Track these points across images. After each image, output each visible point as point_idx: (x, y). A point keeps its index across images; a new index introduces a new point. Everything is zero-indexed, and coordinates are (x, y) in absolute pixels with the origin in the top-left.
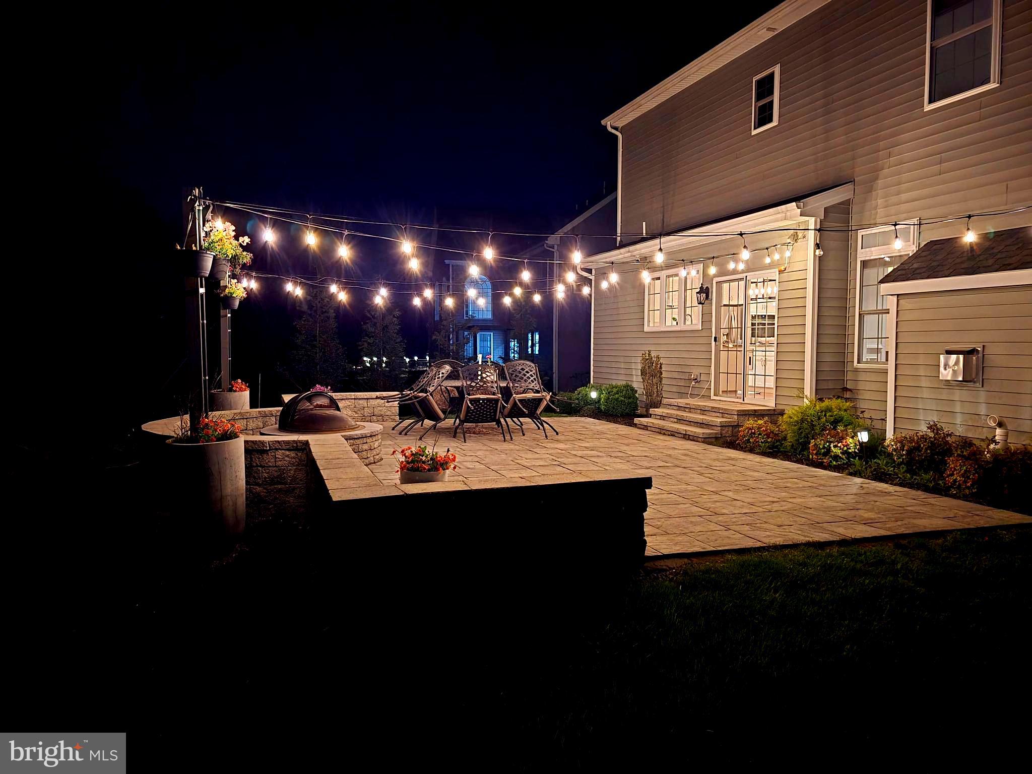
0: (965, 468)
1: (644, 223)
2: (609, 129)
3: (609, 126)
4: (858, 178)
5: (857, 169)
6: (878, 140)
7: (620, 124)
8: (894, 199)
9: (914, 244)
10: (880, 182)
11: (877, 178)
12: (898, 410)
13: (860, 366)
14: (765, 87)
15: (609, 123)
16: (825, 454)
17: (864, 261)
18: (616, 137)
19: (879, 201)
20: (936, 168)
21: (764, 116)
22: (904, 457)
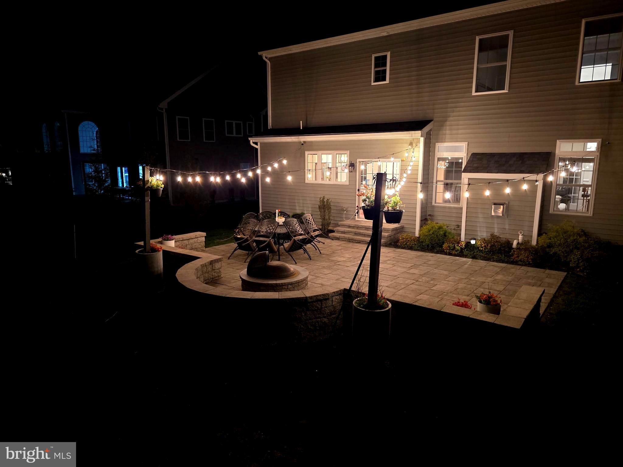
0: (527, 254)
1: (301, 122)
2: (264, 58)
3: (264, 57)
4: (436, 119)
5: (436, 114)
6: (447, 103)
7: (269, 56)
8: (454, 132)
9: (465, 153)
10: (448, 123)
11: (446, 121)
12: (467, 226)
13: (436, 205)
14: (381, 61)
15: (264, 54)
16: (453, 250)
17: (439, 158)
18: (266, 62)
19: (447, 131)
20: (477, 121)
21: (381, 76)
22: (489, 249)
